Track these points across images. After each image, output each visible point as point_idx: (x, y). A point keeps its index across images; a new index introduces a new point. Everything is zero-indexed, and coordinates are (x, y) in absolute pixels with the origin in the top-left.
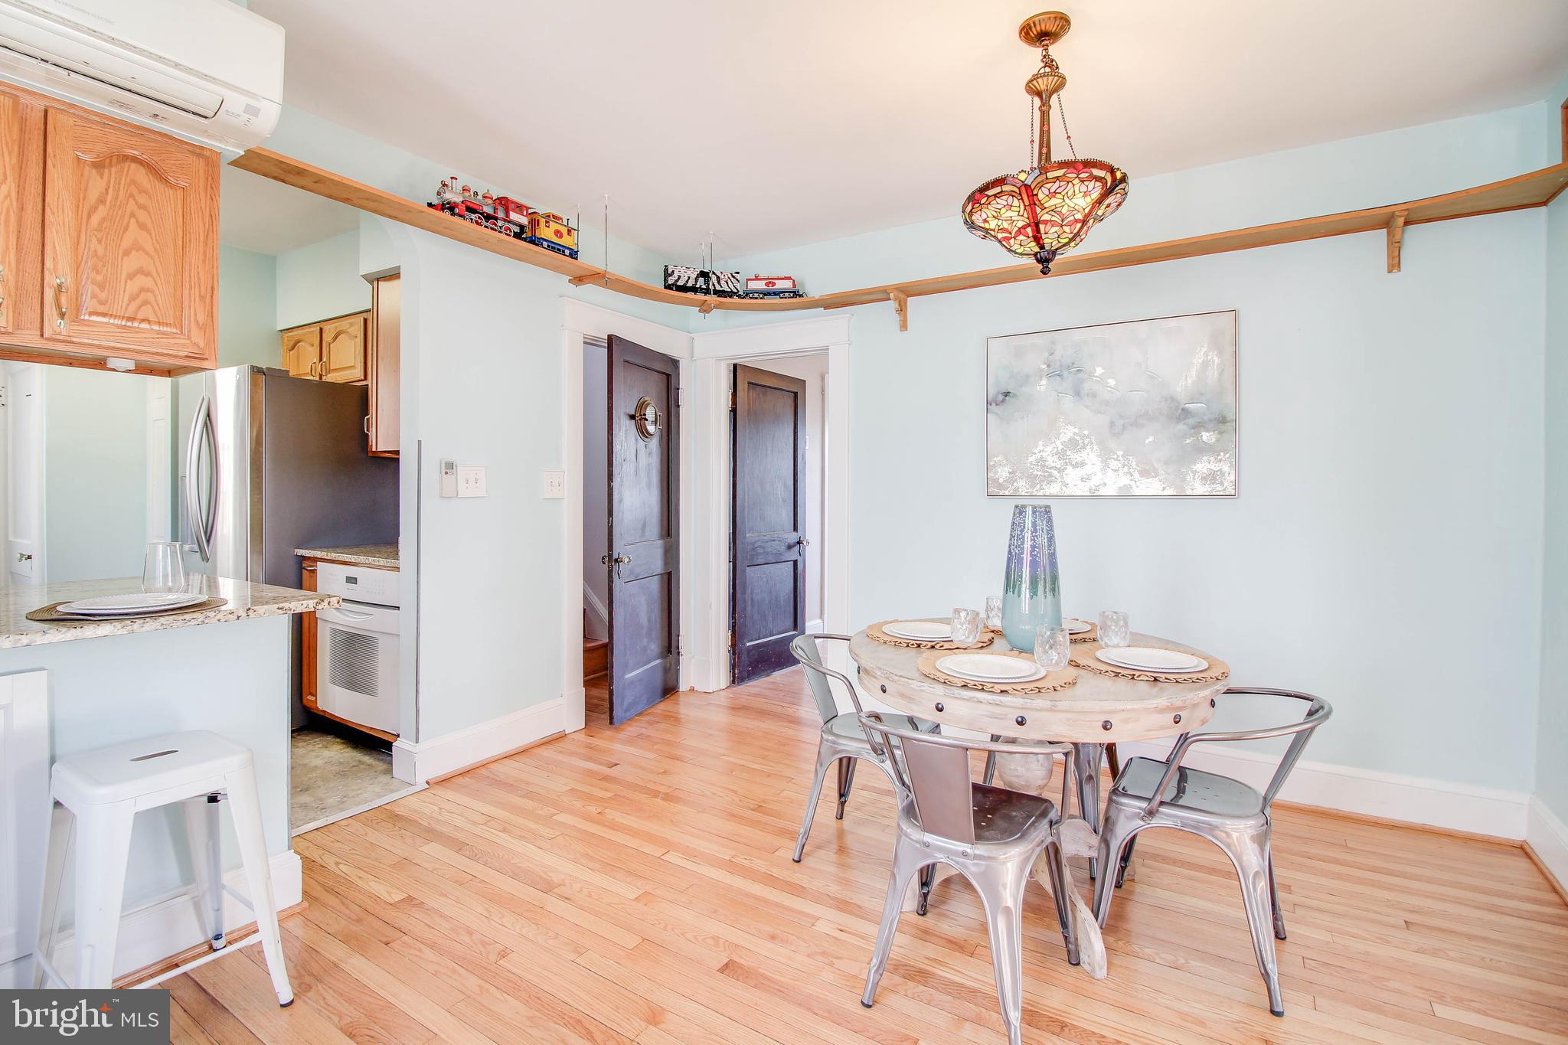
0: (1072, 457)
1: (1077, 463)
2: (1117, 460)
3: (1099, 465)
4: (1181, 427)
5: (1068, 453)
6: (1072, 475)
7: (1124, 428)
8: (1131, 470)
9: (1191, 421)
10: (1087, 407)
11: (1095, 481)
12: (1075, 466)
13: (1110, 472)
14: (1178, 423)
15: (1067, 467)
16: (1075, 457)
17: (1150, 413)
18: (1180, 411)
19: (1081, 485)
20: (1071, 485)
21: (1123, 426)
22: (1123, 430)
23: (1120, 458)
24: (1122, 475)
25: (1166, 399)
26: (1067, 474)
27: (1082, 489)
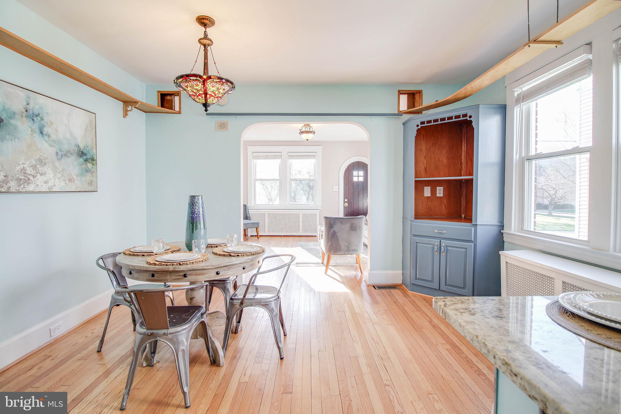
0: (40, 169)
1: (42, 173)
2: (59, 173)
3: (51, 176)
4: (81, 160)
5: (38, 167)
6: (40, 180)
7: (62, 157)
8: (65, 179)
9: (84, 157)
10: (46, 141)
11: (50, 184)
12: (41, 175)
13: (57, 180)
14: (80, 158)
15: (38, 175)
16: (41, 169)
17: (71, 151)
18: (81, 152)
19: (45, 185)
20: (39, 186)
21: (62, 155)
22: (61, 157)
23: (61, 172)
24: (62, 181)
25: (76, 146)
26: (37, 179)
27: (45, 188)
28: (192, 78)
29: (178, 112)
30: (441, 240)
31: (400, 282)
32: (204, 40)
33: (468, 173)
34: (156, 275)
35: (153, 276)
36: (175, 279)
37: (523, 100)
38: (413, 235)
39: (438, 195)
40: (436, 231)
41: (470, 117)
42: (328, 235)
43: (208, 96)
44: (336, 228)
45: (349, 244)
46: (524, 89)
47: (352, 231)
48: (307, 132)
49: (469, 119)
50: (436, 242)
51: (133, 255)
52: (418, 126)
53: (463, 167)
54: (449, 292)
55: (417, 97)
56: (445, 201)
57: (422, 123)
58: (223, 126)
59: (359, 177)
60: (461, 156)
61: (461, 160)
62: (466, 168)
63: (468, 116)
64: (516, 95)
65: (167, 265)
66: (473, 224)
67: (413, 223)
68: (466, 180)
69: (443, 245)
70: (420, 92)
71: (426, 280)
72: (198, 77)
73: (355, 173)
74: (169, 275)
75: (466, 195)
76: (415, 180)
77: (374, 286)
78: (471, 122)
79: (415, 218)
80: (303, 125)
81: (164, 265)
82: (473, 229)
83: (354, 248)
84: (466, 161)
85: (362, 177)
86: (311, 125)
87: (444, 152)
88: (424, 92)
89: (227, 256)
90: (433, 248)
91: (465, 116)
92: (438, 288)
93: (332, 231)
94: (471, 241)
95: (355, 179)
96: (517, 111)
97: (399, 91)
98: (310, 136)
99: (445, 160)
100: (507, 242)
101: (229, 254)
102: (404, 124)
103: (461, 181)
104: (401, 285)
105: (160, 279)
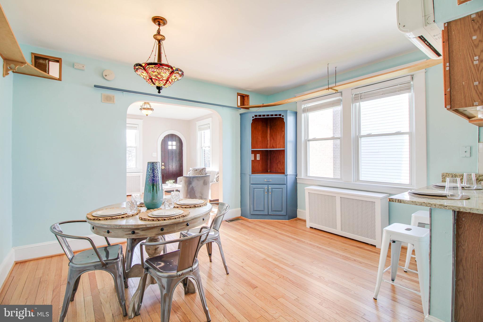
28: (164, 67)
29: (58, 79)
30: (269, 186)
31: (239, 215)
32: (158, 36)
33: (271, 146)
34: (165, 229)
35: (162, 230)
36: (181, 229)
37: (307, 111)
38: (251, 184)
39: (257, 159)
40: (265, 180)
41: (283, 116)
42: (188, 190)
43: (168, 82)
44: (194, 184)
45: (202, 195)
46: (308, 106)
47: (205, 185)
48: (148, 109)
49: (282, 117)
50: (266, 187)
51: (111, 219)
52: (253, 117)
53: (268, 143)
54: (274, 215)
55: (246, 98)
56: (261, 162)
57: (256, 116)
58: (109, 99)
59: (173, 146)
60: (267, 136)
61: (267, 139)
62: (270, 143)
63: (282, 116)
64: (302, 108)
65: (175, 219)
66: (285, 175)
67: (251, 177)
68: (270, 150)
69: (270, 188)
70: (248, 96)
71: (260, 211)
72: (170, 68)
73: (170, 143)
74: (176, 226)
75: (270, 159)
76: (252, 150)
77: (226, 221)
78: (283, 119)
79: (252, 173)
80: (144, 102)
81: (173, 219)
82: (285, 177)
83: (205, 197)
84: (270, 139)
85: (175, 146)
86: (150, 103)
87: (260, 133)
88: (250, 96)
89: (193, 207)
90: (264, 191)
91: (280, 115)
92: (267, 214)
93: (191, 186)
94: (285, 184)
95: (170, 148)
96: (303, 115)
97: (238, 93)
98: (149, 112)
99: (260, 138)
100: (299, 183)
101: (194, 206)
102: (241, 114)
103: (267, 151)
104: (240, 217)
105: (169, 231)
